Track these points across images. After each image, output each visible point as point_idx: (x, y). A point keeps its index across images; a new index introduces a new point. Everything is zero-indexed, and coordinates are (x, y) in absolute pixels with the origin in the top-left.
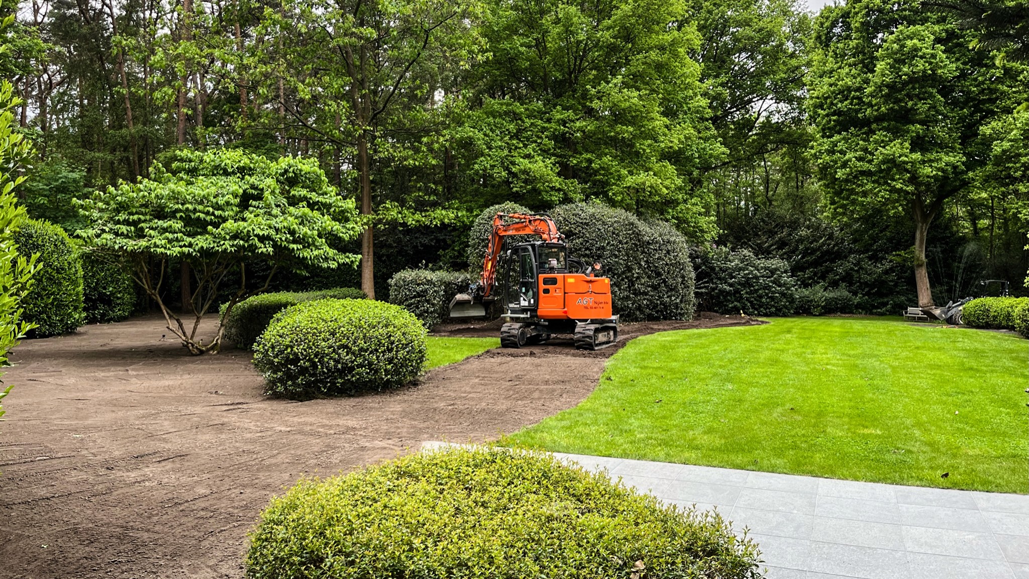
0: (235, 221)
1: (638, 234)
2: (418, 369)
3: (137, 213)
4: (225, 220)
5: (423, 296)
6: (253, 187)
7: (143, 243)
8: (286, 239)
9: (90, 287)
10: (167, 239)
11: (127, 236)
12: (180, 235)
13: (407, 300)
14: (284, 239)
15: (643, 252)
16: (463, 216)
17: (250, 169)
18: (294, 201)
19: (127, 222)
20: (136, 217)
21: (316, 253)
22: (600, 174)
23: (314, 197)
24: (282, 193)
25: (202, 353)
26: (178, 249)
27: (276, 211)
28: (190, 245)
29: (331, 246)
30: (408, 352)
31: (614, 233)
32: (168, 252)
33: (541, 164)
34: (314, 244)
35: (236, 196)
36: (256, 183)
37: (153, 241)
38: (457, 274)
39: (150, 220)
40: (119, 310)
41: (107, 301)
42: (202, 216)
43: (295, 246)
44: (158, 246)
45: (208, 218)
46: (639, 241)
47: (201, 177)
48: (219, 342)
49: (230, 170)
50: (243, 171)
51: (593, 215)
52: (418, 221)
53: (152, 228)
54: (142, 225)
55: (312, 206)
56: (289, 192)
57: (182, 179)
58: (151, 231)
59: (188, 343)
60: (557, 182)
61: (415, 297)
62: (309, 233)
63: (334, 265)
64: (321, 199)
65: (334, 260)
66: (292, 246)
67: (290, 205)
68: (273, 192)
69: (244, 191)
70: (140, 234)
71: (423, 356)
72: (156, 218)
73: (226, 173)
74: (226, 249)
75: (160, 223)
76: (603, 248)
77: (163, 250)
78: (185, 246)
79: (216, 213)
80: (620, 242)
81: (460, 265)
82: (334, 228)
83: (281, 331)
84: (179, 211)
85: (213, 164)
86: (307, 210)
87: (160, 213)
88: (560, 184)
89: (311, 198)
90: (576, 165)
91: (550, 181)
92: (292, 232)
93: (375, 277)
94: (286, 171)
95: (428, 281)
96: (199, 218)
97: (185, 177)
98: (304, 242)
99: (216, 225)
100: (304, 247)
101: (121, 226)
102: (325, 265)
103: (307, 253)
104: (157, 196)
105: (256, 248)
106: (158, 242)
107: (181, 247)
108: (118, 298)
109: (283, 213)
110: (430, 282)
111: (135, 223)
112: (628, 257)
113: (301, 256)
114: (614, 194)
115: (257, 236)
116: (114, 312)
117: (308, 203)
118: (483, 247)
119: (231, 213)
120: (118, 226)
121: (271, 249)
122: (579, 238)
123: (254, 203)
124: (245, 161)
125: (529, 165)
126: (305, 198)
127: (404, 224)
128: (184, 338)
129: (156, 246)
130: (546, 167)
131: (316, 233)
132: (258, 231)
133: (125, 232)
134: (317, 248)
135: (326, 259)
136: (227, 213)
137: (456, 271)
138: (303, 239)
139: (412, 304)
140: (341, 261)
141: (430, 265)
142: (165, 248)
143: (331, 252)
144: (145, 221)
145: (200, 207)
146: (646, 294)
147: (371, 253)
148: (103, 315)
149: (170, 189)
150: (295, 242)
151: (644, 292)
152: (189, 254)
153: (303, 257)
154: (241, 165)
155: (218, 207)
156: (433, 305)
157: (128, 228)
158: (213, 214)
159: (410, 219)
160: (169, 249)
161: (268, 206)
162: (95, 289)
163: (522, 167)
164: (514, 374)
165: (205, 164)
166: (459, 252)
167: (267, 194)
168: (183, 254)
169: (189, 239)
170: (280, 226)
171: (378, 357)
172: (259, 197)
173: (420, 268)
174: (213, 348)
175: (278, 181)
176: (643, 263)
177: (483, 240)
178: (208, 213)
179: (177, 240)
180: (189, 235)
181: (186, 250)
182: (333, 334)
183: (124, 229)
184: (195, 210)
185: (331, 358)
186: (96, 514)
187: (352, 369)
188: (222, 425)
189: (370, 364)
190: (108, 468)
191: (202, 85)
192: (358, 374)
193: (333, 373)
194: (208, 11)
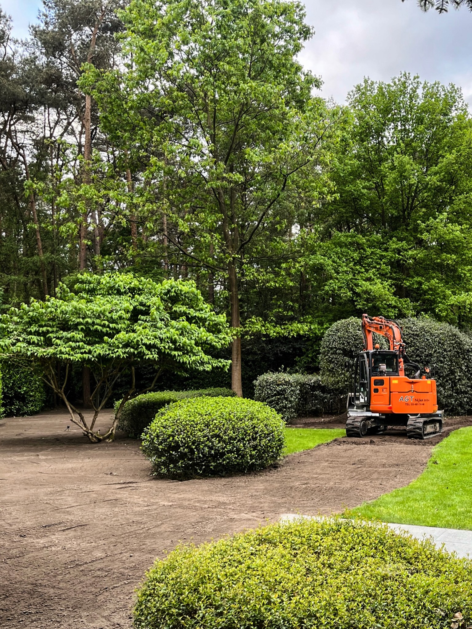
0: (127, 332)
1: (460, 344)
2: (278, 454)
3: (45, 326)
4: (118, 331)
5: (282, 394)
6: (141, 304)
7: (51, 350)
8: (169, 347)
9: (7, 387)
10: (71, 347)
11: (37, 345)
12: (81, 344)
13: (269, 397)
14: (167, 347)
15: (464, 358)
16: (315, 328)
17: (139, 289)
18: (175, 316)
19: (37, 333)
20: (45, 329)
21: (193, 358)
22: (429, 294)
23: (192, 312)
24: (165, 309)
25: (99, 441)
26: (79, 355)
27: (160, 324)
28: (90, 352)
29: (206, 353)
30: (269, 441)
31: (439, 343)
32: (72, 358)
33: (380, 286)
34: (192, 351)
35: (127, 312)
36: (144, 301)
37: (59, 349)
38: (310, 377)
39: (57, 332)
40: (32, 406)
41: (22, 398)
42: (99, 328)
43: (176, 353)
44: (63, 353)
45: (104, 330)
46: (461, 349)
47: (98, 296)
48: (114, 432)
49: (123, 290)
50: (133, 291)
51: (422, 328)
52: (278, 333)
53: (58, 338)
54: (50, 335)
55: (190, 320)
56: (171, 308)
57: (83, 298)
58: (57, 341)
59: (88, 433)
60: (393, 300)
61: (275, 395)
62: (188, 342)
63: (208, 368)
64: (197, 314)
65: (209, 363)
66: (173, 353)
67: (172, 319)
68: (158, 309)
69: (135, 307)
70: (48, 343)
71: (282, 444)
72: (61, 330)
73: (119, 293)
74: (119, 356)
75: (65, 334)
76: (431, 355)
77: (67, 356)
78: (85, 353)
79: (111, 325)
80: (445, 350)
81: (313, 369)
82: (209, 339)
83: (165, 423)
84: (81, 324)
85: (108, 285)
86: (186, 323)
87: (65, 326)
88: (396, 302)
89: (189, 314)
90: (409, 286)
91: (388, 300)
92: (174, 342)
93: (243, 379)
94: (169, 291)
95: (286, 382)
96: (96, 330)
97: (85, 296)
98: (183, 349)
99: (111, 336)
100: (184, 354)
101: (33, 337)
102: (201, 368)
103: (186, 359)
104: (62, 312)
105: (144, 354)
106: (63, 350)
107: (82, 353)
108: (31, 396)
109: (167, 326)
110: (287, 383)
111: (44, 334)
112: (452, 362)
113: (181, 361)
114: (440, 310)
115: (145, 344)
116: (27, 407)
117: (187, 317)
118: (332, 354)
119: (123, 326)
120: (30, 336)
121: (156, 356)
122: (411, 347)
123: (142, 317)
124: (135, 283)
125: (370, 287)
126: (185, 314)
127: (267, 336)
128: (85, 429)
129: (61, 353)
130: (384, 288)
131: (193, 342)
132: (145, 341)
133: (36, 341)
134: (194, 354)
135: (202, 363)
136: (120, 326)
137: (310, 374)
138: (183, 347)
139: (273, 401)
140: (215, 365)
141: (288, 369)
142: (69, 355)
143: (206, 358)
144: (52, 332)
145: (98, 321)
146: (466, 393)
147: (240, 359)
148: (18, 410)
149: (73, 306)
150: (176, 349)
151: (464, 391)
152: (89, 360)
153: (183, 362)
154: (132, 286)
155: (113, 321)
156: (290, 401)
157: (39, 338)
158: (108, 327)
159: (272, 331)
160: (72, 355)
161: (154, 320)
162: (12, 388)
163: (364, 288)
164: (357, 459)
165: (102, 286)
166: (312, 358)
167: (153, 310)
168: (84, 360)
169: (89, 347)
170: (164, 336)
171: (244, 445)
172: (146, 313)
173: (279, 372)
174: (108, 437)
175: (162, 299)
176: (464, 368)
177: (332, 349)
178: (104, 326)
179: (79, 347)
180: (88, 344)
181: (86, 356)
182: (207, 425)
183: (35, 338)
184: (93, 324)
185: (206, 445)
186: (11, 573)
187: (223, 454)
188: (116, 500)
189: (238, 450)
190: (21, 536)
191: (100, 220)
192: (228, 458)
193: (207, 458)
194: (105, 159)
